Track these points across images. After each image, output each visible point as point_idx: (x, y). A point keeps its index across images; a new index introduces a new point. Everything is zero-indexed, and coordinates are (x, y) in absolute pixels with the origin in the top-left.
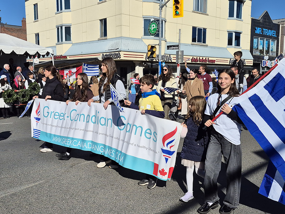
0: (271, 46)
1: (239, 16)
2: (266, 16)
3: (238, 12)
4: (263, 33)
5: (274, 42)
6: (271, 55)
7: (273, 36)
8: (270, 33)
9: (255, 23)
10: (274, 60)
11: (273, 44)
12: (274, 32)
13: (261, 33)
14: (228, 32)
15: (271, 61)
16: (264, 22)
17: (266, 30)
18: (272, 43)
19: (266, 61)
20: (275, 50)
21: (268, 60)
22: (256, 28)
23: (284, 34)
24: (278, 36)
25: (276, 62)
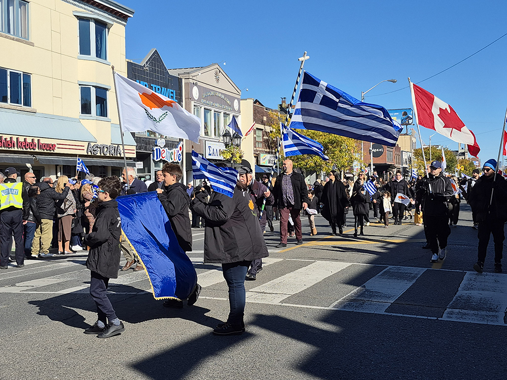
1: (101, 53)
2: (156, 59)
3: (99, 46)
8: (166, 93)
9: (134, 72)
10: (176, 147)
12: (172, 93)
14: (80, 85)
15: (171, 149)
16: (153, 71)
17: (158, 86)
21: (165, 146)
23: (190, 98)
24: (180, 100)
25: (180, 152)
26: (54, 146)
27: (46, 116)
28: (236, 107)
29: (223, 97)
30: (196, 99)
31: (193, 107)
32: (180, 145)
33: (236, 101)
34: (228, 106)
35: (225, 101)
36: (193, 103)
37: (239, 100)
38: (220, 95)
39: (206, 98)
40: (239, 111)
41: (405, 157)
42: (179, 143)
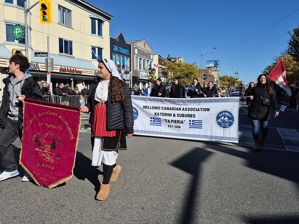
0: (125, 62)
1: (100, 33)
2: (121, 37)
3: (99, 30)
4: (119, 51)
6: (126, 69)
7: (127, 54)
8: (125, 51)
9: (113, 42)
10: (129, 74)
11: (127, 61)
12: (127, 51)
13: (118, 51)
14: (91, 47)
15: (126, 75)
16: (120, 41)
17: (122, 48)
19: (123, 75)
20: (129, 66)
21: (124, 73)
22: (114, 46)
23: (134, 53)
24: (130, 54)
25: (130, 76)
26: (81, 71)
27: (78, 59)
28: (152, 58)
29: (147, 53)
30: (136, 54)
31: (135, 57)
32: (130, 73)
33: (152, 55)
34: (148, 57)
36: (135, 56)
38: (146, 53)
39: (140, 54)
40: (153, 60)
41: (215, 80)
42: (129, 72)
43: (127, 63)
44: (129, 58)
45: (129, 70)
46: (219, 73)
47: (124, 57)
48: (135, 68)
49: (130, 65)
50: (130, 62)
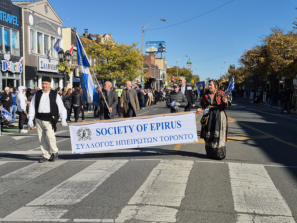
0: (11, 39)
5: (16, 34)
6: (14, 53)
7: (14, 23)
8: (10, 18)
10: (18, 61)
11: (14, 38)
12: (14, 18)
15: (14, 63)
17: (4, 13)
18: (13, 35)
20: (18, 46)
21: (10, 60)
23: (27, 24)
24: (21, 25)
25: (21, 65)
28: (59, 33)
29: (50, 24)
30: (32, 25)
31: (29, 31)
32: (21, 60)
33: (59, 28)
34: (53, 31)
35: (52, 27)
36: (29, 28)
37: (61, 28)
38: (48, 23)
39: (39, 24)
40: (61, 36)
41: (161, 74)
42: (20, 58)
43: (15, 41)
44: (18, 32)
45: (18, 54)
46: (166, 62)
47: (8, 30)
48: (30, 50)
49: (21, 44)
50: (21, 40)
